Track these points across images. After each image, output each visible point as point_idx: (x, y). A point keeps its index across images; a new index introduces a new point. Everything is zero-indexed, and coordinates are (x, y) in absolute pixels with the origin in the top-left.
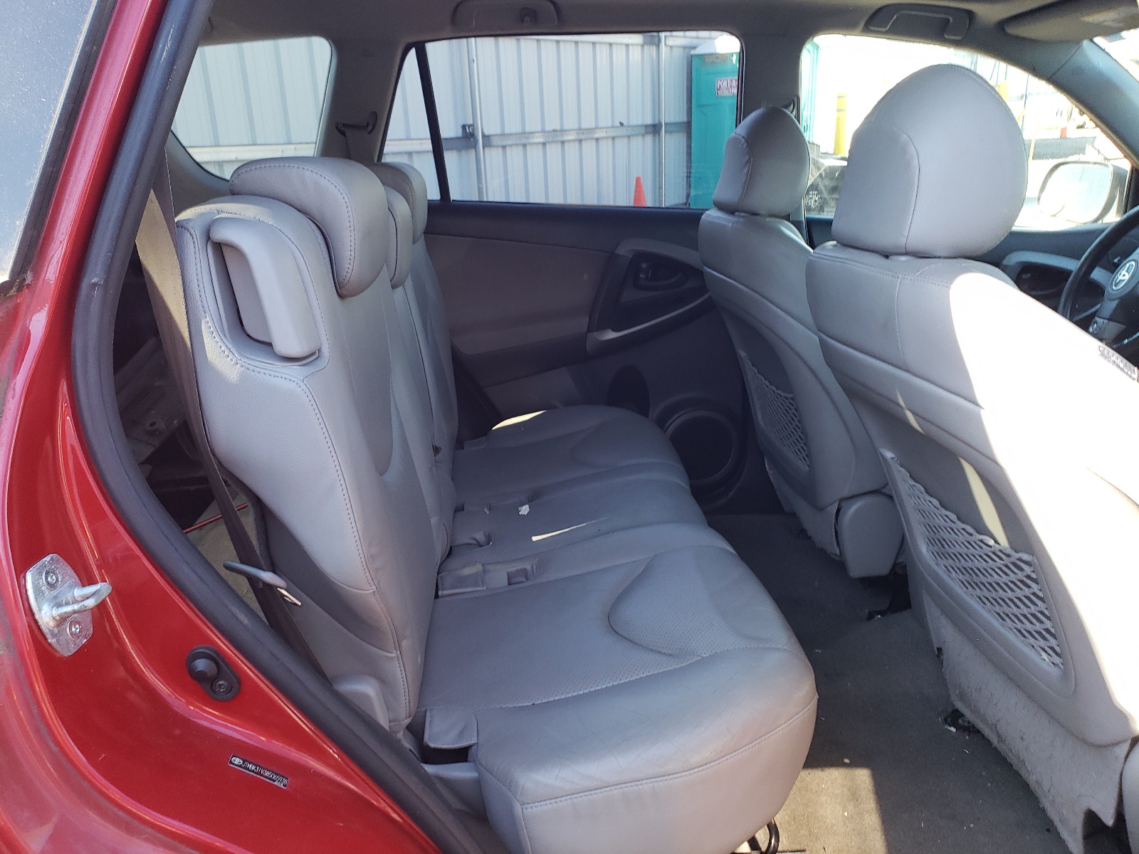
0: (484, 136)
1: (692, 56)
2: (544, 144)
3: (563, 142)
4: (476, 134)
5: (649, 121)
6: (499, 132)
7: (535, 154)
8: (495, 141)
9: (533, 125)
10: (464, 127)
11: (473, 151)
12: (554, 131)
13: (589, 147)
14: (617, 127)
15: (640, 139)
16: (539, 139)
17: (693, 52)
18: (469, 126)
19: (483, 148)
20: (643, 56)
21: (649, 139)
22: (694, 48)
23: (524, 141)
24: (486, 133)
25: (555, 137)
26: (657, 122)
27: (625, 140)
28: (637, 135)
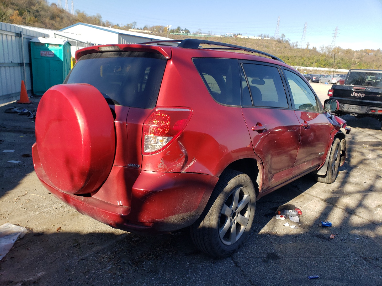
1: (30, 42)
5: (19, 62)
13: (3, 69)
14: (10, 63)
15: (17, 67)
17: (30, 41)
20: (16, 39)
21: (19, 68)
22: (31, 39)
26: (22, 62)
27: (13, 68)
28: (16, 66)
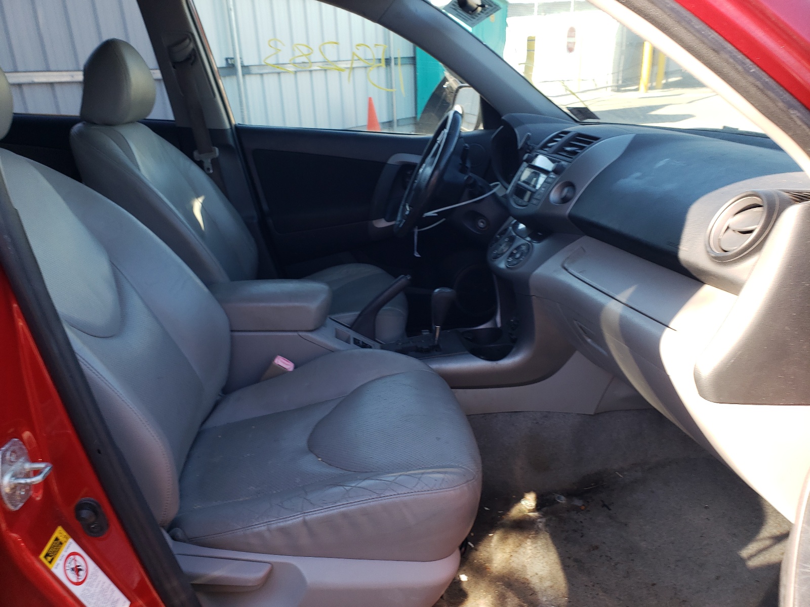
0: (243, 67)
2: (296, 72)
3: (311, 71)
4: (236, 65)
5: (382, 56)
6: (257, 63)
7: (287, 80)
8: (254, 70)
9: (284, 58)
10: (227, 59)
11: (234, 78)
12: (303, 63)
13: (333, 76)
14: (355, 60)
15: (375, 69)
16: (291, 68)
18: (232, 59)
19: (243, 75)
21: (382, 69)
23: (278, 70)
24: (246, 64)
25: (304, 67)
26: (388, 56)
27: (363, 70)
28: (372, 66)
